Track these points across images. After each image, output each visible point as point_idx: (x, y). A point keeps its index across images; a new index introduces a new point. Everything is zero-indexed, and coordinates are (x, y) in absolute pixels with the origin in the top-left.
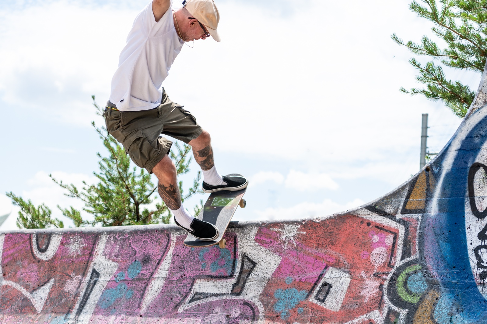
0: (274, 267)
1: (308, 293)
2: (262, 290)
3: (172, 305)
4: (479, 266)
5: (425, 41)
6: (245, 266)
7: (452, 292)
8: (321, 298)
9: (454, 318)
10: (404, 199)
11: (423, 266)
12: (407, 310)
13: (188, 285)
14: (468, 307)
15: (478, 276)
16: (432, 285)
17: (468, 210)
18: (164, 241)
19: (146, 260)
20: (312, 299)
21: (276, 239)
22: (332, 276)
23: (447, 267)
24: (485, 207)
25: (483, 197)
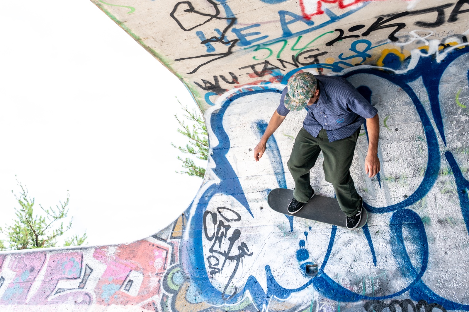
0: (103, 272)
1: (120, 286)
2: (96, 285)
3: (45, 296)
4: (210, 267)
5: (187, 146)
6: (87, 271)
7: (196, 283)
8: (127, 288)
9: (197, 298)
10: (171, 231)
11: (181, 268)
12: (173, 294)
13: (55, 284)
14: (204, 291)
15: (209, 273)
16: (186, 279)
17: (203, 236)
18: (43, 258)
19: (32, 270)
20: (122, 290)
21: (104, 255)
22: (134, 276)
23: (194, 268)
24: (212, 234)
25: (211, 229)
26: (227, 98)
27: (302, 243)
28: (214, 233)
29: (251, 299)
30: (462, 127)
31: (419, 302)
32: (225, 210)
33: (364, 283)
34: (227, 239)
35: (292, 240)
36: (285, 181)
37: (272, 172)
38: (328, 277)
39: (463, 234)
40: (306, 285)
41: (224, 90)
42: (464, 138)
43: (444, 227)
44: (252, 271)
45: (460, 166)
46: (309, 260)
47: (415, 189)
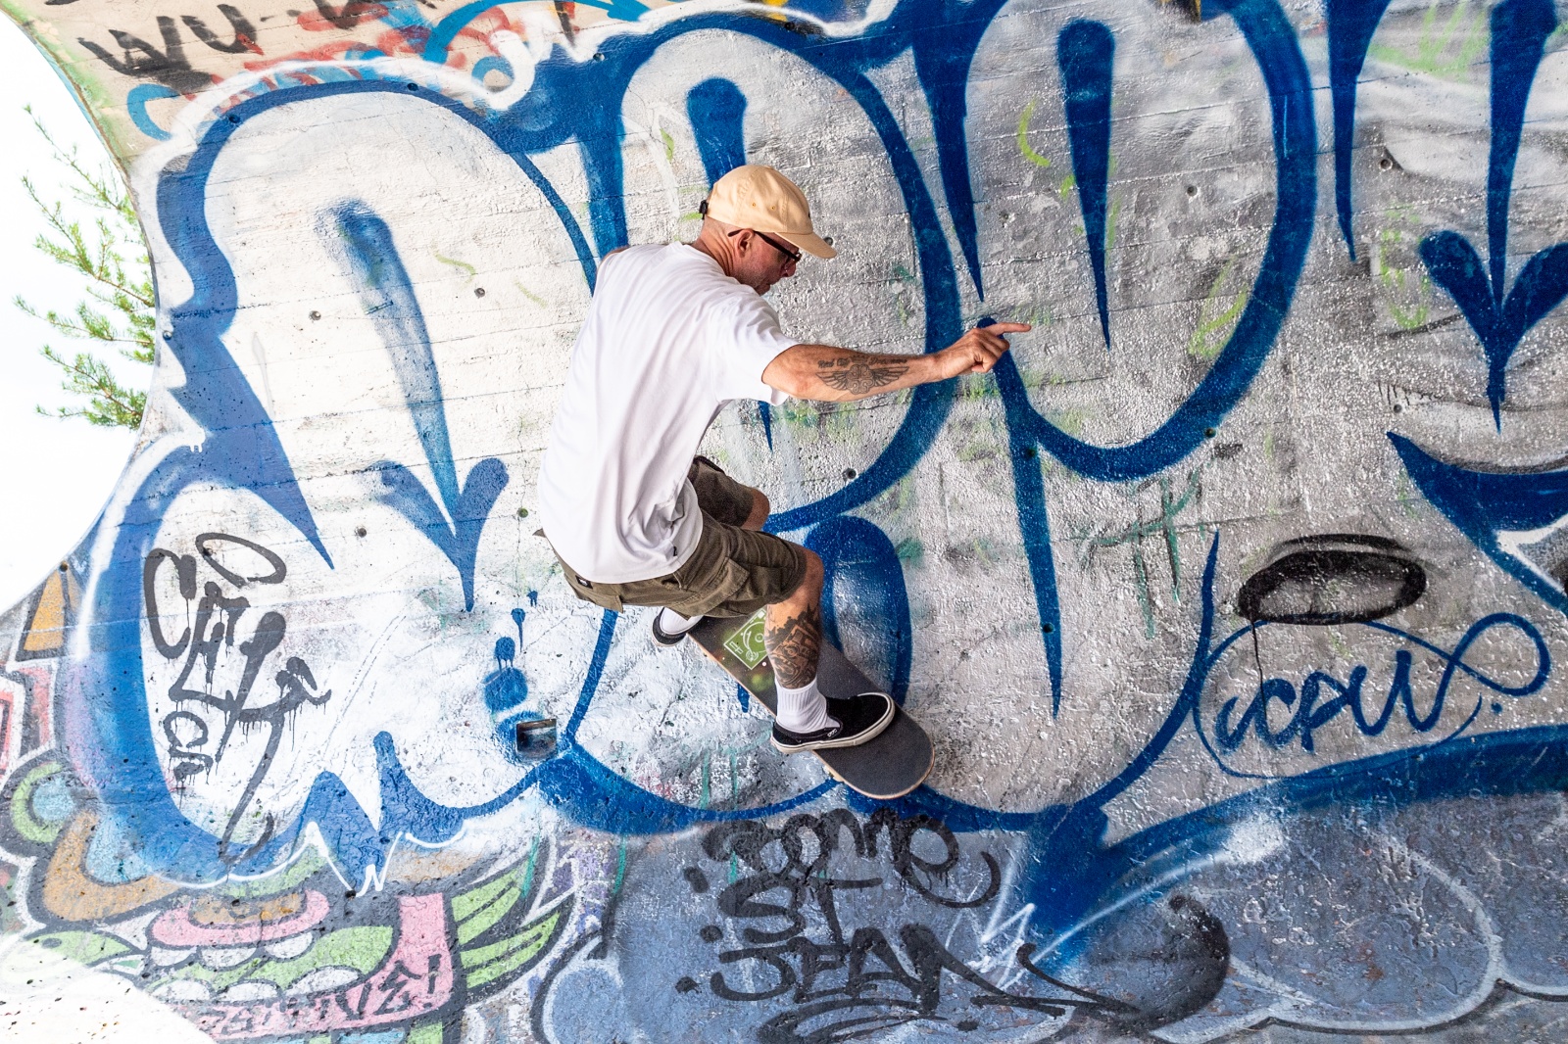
4: (174, 753)
7: (120, 812)
9: (126, 863)
10: (20, 630)
11: (65, 763)
12: (33, 859)
14: (153, 839)
15: (172, 774)
16: (84, 800)
17: (147, 642)
23: (110, 764)
24: (179, 635)
25: (174, 617)
26: (217, 109)
27: (505, 649)
28: (188, 629)
29: (324, 852)
30: (1034, 234)
31: (873, 817)
32: (228, 545)
33: (708, 769)
34: (235, 650)
35: (469, 639)
36: (445, 433)
37: (398, 397)
38: (589, 758)
39: (1019, 590)
40: (517, 790)
41: (205, 79)
42: (1040, 272)
43: (964, 572)
44: (327, 758)
45: (1022, 369)
46: (529, 705)
47: (881, 449)
